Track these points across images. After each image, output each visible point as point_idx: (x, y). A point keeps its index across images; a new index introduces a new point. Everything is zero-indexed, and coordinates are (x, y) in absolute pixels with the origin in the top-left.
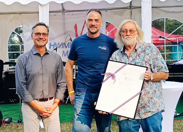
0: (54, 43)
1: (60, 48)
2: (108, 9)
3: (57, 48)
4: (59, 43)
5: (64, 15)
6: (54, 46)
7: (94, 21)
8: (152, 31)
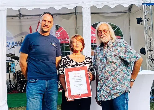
0: (13, 42)
1: (17, 46)
2: (57, 14)
3: (14, 46)
4: (16, 42)
5: (20, 19)
6: (12, 44)
7: (47, 22)
8: (91, 31)
